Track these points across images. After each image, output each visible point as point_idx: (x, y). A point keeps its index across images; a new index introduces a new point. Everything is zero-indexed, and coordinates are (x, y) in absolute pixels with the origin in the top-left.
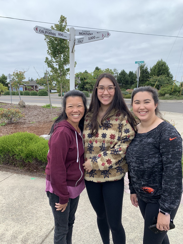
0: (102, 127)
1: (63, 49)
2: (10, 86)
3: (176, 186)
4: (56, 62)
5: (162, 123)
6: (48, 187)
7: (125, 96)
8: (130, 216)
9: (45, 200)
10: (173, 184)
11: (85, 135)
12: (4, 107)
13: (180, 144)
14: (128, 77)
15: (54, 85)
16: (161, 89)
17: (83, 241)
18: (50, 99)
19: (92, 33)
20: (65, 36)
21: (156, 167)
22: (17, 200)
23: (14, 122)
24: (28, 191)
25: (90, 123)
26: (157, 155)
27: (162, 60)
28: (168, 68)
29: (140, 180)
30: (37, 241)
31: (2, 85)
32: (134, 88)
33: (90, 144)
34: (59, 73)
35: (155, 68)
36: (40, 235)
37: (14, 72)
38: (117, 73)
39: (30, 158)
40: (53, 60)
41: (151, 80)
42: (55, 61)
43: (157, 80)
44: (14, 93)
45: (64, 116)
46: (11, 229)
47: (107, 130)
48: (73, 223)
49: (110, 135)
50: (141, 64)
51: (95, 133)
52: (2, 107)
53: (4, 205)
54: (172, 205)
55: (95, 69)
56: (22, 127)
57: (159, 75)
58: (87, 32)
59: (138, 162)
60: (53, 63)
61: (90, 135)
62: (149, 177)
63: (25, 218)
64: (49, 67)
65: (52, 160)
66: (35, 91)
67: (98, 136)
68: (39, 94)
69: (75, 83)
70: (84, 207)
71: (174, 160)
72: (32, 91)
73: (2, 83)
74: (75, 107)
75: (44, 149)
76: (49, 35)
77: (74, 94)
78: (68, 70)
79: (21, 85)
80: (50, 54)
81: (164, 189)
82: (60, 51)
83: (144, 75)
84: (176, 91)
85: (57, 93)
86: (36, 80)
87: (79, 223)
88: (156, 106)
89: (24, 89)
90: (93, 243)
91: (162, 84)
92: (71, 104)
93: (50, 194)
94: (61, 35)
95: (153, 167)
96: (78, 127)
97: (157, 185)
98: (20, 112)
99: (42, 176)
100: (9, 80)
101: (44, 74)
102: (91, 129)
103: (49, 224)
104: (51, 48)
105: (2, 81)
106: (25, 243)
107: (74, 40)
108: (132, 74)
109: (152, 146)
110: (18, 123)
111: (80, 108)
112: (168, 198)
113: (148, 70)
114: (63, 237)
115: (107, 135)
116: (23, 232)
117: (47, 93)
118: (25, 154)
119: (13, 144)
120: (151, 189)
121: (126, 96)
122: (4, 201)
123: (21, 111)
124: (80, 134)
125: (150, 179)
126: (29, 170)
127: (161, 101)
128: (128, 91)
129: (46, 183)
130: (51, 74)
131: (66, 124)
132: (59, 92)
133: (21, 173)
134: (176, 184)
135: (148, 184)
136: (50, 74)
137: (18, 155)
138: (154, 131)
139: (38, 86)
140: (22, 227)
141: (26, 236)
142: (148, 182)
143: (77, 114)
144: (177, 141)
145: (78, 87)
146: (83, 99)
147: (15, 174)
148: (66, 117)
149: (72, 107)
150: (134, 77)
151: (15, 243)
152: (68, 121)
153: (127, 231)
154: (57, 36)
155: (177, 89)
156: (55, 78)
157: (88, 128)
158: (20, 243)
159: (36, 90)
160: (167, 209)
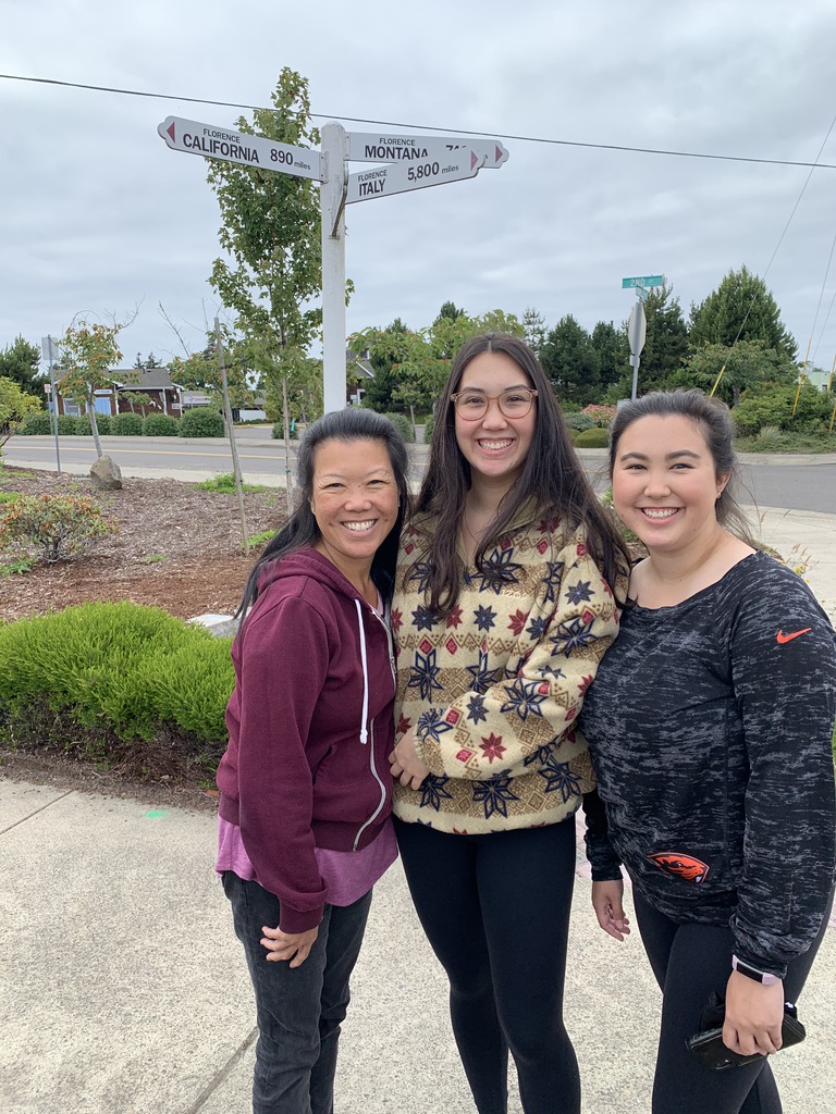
0: (476, 580)
1: (293, 224)
2: (51, 394)
3: (809, 851)
4: (263, 281)
5: (745, 560)
6: (229, 850)
7: (576, 435)
8: (601, 984)
9: (212, 912)
10: (795, 843)
11: (401, 614)
12: (26, 488)
13: (826, 660)
14: (592, 350)
15: (253, 387)
16: (744, 402)
17: (385, 1101)
18: (234, 451)
19: (425, 150)
20: (301, 165)
21: (716, 765)
22: (84, 912)
23: (72, 554)
24: (134, 872)
25: (425, 562)
26: (722, 711)
27: (744, 271)
28: (775, 305)
29: (645, 823)
30: (176, 1098)
31: (15, 386)
32: (617, 398)
33: (425, 656)
34: (275, 333)
35: (716, 308)
36: (187, 1073)
37: (69, 331)
38: (541, 333)
39: (144, 720)
40: (246, 274)
41: (694, 363)
42: (256, 275)
43: (722, 362)
44: (72, 422)
45: (304, 528)
46: (54, 1046)
47: (498, 592)
48: (342, 1016)
49: (511, 617)
50: (648, 289)
51: (446, 607)
52: (14, 488)
53: (25, 934)
54: (789, 937)
55: (439, 313)
56: (107, 579)
57: (732, 340)
58: (404, 147)
59: (635, 740)
60: (246, 288)
61: (426, 617)
62: (685, 809)
63: (122, 996)
64: (229, 305)
65: (246, 729)
66: (166, 413)
67: (460, 622)
68: (185, 430)
69: (348, 376)
70: (391, 944)
71: (796, 734)
72: (154, 416)
73: (17, 379)
74: (356, 489)
75: (208, 677)
76: (228, 158)
77: (350, 428)
78: (316, 317)
79: (100, 388)
80: (234, 247)
81: (752, 866)
82: (280, 234)
83: (665, 341)
84: (811, 412)
85: (265, 422)
86: (168, 366)
87: (365, 1015)
88: (723, 486)
89: (117, 406)
90: (429, 1107)
91: (747, 382)
92: (338, 472)
93: (237, 886)
94: (285, 158)
95: (704, 764)
96: (366, 577)
97: (721, 844)
98: (98, 513)
99: (201, 805)
100: (48, 363)
101: (207, 338)
102: (427, 586)
103: (227, 1020)
104: (239, 218)
105: (15, 372)
106: (119, 1108)
107: (342, 181)
108: (608, 334)
109: (699, 669)
110: (88, 559)
111: (380, 492)
112: (773, 907)
113: (681, 317)
114: (298, 1081)
115: (495, 615)
116: (110, 1060)
117: (223, 426)
118: (121, 700)
119: (67, 658)
120: (696, 863)
121: (581, 436)
122: (23, 918)
123: (101, 507)
124: (376, 612)
125: (689, 816)
126: (140, 775)
127: (743, 458)
128: (590, 411)
129: (218, 832)
130: (240, 336)
131: (313, 567)
132: (275, 417)
133: (103, 788)
134: (804, 844)
135: (681, 840)
136: (232, 337)
137: (87, 708)
138: (709, 597)
139: (178, 391)
140: (107, 1037)
141: (126, 1078)
142: (680, 831)
143: (363, 518)
144: (809, 648)
145: (362, 395)
146: (389, 449)
147: (76, 792)
148: (316, 534)
149: (342, 485)
150: (619, 350)
151: (75, 1110)
152: (321, 550)
153: (585, 1056)
154: (265, 162)
155: (814, 404)
156: (257, 357)
157: (416, 584)
158: (96, 1110)
159: (170, 411)
160: (768, 954)
